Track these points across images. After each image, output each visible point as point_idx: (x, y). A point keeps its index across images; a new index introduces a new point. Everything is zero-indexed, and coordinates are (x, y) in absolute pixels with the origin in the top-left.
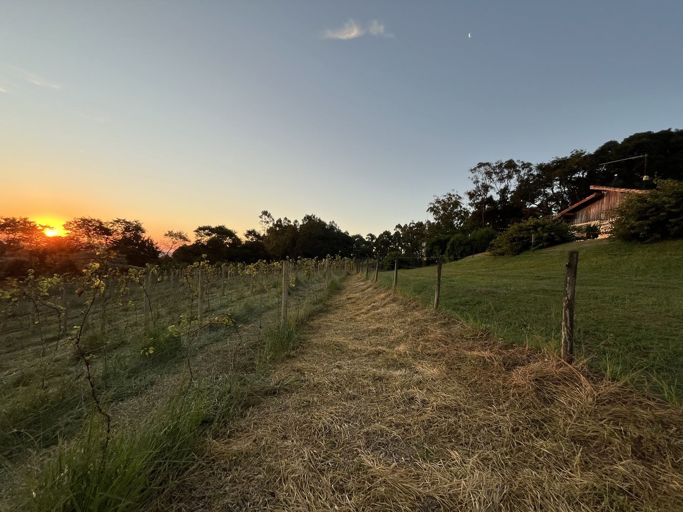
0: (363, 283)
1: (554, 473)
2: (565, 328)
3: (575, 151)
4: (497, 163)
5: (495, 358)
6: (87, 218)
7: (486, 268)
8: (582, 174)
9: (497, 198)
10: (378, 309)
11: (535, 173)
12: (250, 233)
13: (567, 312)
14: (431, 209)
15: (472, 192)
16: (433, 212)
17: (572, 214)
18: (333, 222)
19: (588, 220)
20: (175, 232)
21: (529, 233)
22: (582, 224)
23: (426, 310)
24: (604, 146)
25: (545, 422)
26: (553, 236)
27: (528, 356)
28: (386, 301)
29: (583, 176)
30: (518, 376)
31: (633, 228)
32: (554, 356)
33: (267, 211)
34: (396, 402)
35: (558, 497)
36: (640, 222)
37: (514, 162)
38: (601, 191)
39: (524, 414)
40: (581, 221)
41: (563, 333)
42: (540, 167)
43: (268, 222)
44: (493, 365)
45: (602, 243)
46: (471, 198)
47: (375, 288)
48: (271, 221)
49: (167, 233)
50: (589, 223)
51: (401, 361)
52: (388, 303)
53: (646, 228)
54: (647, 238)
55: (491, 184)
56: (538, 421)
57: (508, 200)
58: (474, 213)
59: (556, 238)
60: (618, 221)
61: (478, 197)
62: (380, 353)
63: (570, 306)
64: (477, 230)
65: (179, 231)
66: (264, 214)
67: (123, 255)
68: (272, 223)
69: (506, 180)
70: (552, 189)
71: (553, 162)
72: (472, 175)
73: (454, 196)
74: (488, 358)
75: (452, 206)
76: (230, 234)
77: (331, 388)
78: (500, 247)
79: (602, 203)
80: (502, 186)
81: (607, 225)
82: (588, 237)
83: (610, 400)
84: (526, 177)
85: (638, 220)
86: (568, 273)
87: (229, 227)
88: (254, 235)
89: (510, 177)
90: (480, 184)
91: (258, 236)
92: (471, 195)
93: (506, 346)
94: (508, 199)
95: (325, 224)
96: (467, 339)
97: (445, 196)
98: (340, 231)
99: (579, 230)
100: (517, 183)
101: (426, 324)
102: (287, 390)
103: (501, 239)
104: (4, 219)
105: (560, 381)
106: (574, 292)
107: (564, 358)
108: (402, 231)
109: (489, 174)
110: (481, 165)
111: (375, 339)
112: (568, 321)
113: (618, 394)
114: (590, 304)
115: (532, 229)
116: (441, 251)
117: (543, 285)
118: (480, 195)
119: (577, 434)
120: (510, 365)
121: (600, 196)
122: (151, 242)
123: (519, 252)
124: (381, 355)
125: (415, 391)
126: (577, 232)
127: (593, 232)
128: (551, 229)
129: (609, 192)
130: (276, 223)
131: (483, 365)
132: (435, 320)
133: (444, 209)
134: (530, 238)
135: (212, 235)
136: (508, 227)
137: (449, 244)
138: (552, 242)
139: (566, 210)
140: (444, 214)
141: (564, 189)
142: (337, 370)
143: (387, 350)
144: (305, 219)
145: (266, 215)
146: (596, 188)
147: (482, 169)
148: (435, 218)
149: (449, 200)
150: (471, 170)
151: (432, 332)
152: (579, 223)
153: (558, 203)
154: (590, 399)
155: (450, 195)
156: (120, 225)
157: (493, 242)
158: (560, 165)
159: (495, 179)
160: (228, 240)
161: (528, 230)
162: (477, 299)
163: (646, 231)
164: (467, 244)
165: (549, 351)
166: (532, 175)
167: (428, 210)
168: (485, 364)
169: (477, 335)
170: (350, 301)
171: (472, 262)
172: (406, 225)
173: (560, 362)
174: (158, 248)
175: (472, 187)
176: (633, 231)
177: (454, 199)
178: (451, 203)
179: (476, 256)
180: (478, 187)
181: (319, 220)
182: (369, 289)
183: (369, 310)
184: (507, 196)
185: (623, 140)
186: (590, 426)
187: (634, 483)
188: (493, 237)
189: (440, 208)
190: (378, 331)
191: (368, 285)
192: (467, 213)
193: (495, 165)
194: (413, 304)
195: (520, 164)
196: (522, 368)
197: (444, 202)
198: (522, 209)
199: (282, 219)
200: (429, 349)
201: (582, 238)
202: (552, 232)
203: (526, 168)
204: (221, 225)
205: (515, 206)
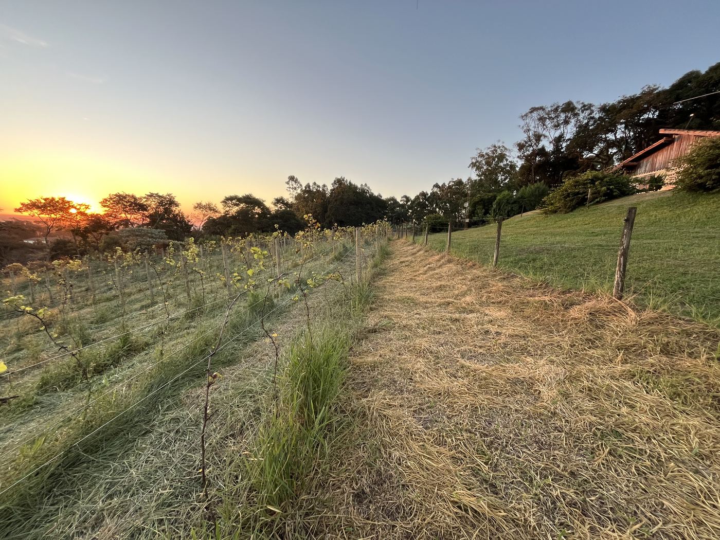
0: (411, 248)
1: (601, 366)
2: (619, 272)
3: (647, 87)
4: (552, 107)
5: (555, 301)
6: (121, 193)
7: (537, 227)
8: (653, 114)
9: (549, 148)
10: (434, 269)
11: (597, 116)
12: (279, 201)
13: (622, 259)
14: (473, 165)
15: (523, 142)
16: (475, 168)
17: (635, 163)
18: (366, 185)
19: (653, 169)
20: (204, 204)
21: (585, 188)
22: (646, 174)
23: (485, 268)
24: (684, 78)
25: (597, 340)
26: (611, 190)
27: (584, 298)
28: (441, 262)
29: (653, 117)
30: (574, 312)
31: (701, 177)
32: (606, 296)
33: (294, 177)
34: (475, 334)
35: (604, 376)
36: (709, 170)
37: (572, 104)
38: (672, 134)
39: (580, 336)
40: (645, 170)
41: (616, 276)
42: (603, 109)
43: (295, 188)
44: (553, 306)
45: (665, 196)
46: (520, 150)
47: (426, 251)
48: (299, 187)
49: (196, 205)
50: (653, 173)
51: (470, 308)
52: (444, 264)
53: (714, 177)
54: (713, 188)
55: (544, 132)
56: (590, 340)
57: (562, 150)
58: (523, 167)
59: (615, 192)
60: (686, 171)
61: (528, 148)
62: (449, 303)
63: (625, 254)
64: (526, 186)
65: (207, 203)
66: (291, 179)
67: (162, 231)
68: (300, 189)
69: (562, 126)
70: (615, 134)
71: (619, 102)
72: (522, 123)
73: (499, 147)
74: (549, 301)
75: (496, 159)
76: (258, 203)
77: (418, 327)
78: (552, 204)
79: (672, 149)
80: (557, 134)
81: (673, 176)
82: (650, 189)
83: (649, 323)
84: (586, 121)
85: (707, 169)
86: (626, 225)
87: (257, 195)
88: (281, 203)
89: (566, 122)
90: (531, 133)
91: (286, 204)
92: (521, 147)
93: (563, 292)
94: (562, 148)
95: (356, 188)
96: (528, 289)
97: (489, 148)
98: (373, 194)
99: (641, 181)
100: (575, 129)
101: (486, 279)
102: (384, 329)
103: (555, 196)
104: (43, 199)
105: (610, 313)
106: (629, 243)
107: (615, 296)
108: (440, 191)
109: (542, 120)
110: (533, 110)
111: (440, 294)
112: (622, 266)
113: (657, 318)
114: (643, 256)
115: (589, 183)
116: (484, 211)
117: (598, 240)
118: (530, 146)
119: (620, 345)
120: (568, 306)
121: (670, 140)
122: (182, 215)
123: (573, 209)
124: (451, 304)
125: (489, 327)
126: (639, 184)
127: (656, 183)
128: (610, 183)
129: (680, 136)
130: (304, 189)
131: (544, 306)
132: (495, 276)
133: (488, 164)
134: (586, 193)
135: (239, 205)
136: (562, 182)
137: (494, 203)
138: (610, 196)
139: (630, 159)
140: (487, 169)
141: (629, 133)
142: (418, 316)
143: (455, 301)
144: (335, 183)
145: (293, 180)
146: (667, 132)
147: (535, 114)
148: (477, 175)
149: (493, 153)
150: (522, 117)
151: (494, 285)
152: (642, 173)
153: (620, 151)
154: (634, 323)
155: (495, 146)
156: (154, 200)
157: (545, 199)
158: (628, 105)
159: (549, 126)
160: (257, 210)
161: (584, 184)
162: (531, 256)
163: (713, 180)
164: (515, 202)
165: (602, 292)
166: (593, 118)
167: (470, 165)
168: (546, 305)
169: (537, 285)
170: (404, 264)
171: (521, 221)
172: (444, 184)
173: (611, 300)
174: (189, 222)
175: (522, 137)
176: (699, 181)
177: (499, 151)
178: (496, 157)
179: (524, 214)
180: (529, 137)
181: (350, 183)
182: (420, 253)
183: (426, 271)
184: (561, 145)
185: (707, 69)
186: (632, 338)
187: (658, 367)
188: (544, 194)
189: (484, 162)
190: (440, 288)
191: (417, 249)
192: (513, 167)
193: (550, 109)
194: (470, 264)
195: (579, 106)
196: (578, 307)
197: (488, 155)
198: (578, 160)
199: (311, 185)
200: (493, 298)
201: (644, 190)
202: (611, 185)
203: (587, 110)
204: (247, 194)
205: (570, 157)
